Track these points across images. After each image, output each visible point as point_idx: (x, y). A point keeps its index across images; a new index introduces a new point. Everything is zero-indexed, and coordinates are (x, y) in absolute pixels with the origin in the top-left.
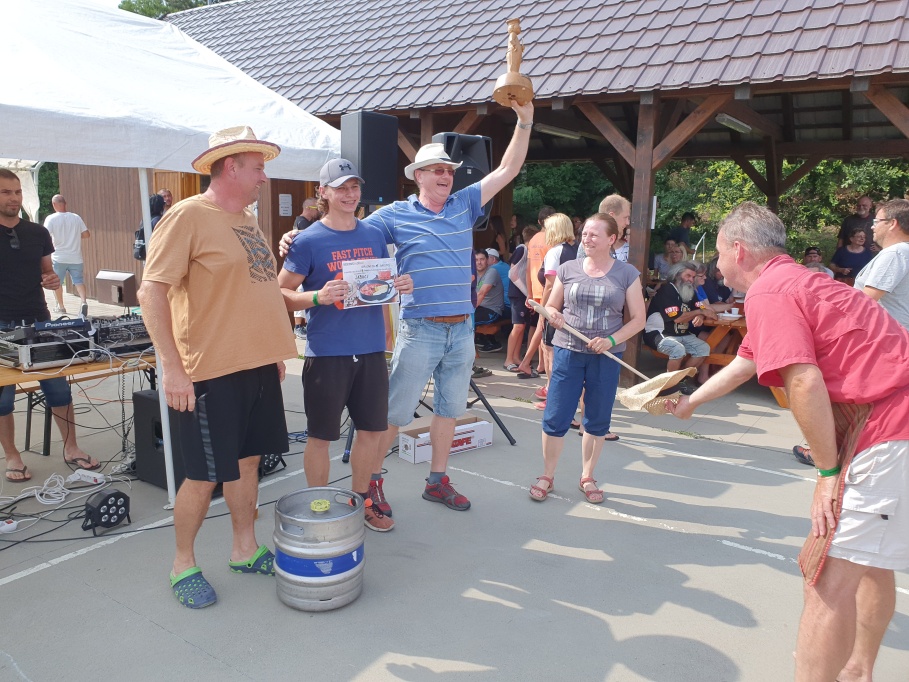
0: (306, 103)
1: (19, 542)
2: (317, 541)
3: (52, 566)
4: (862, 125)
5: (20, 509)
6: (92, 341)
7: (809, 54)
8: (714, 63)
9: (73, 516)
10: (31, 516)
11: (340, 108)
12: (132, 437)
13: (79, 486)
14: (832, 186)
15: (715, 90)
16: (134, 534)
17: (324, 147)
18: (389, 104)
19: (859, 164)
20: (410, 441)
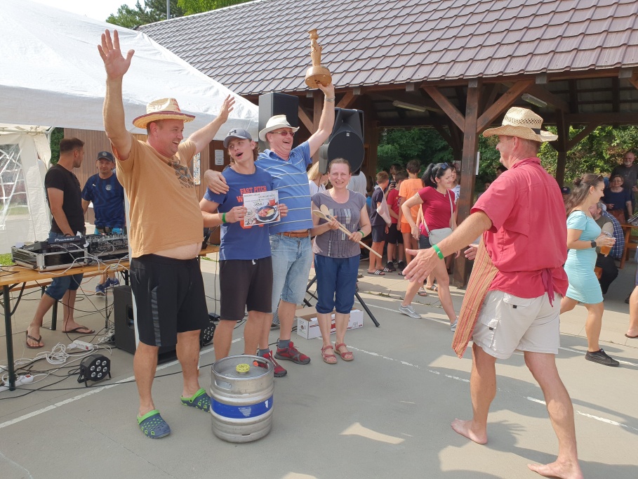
0: (234, 86)
1: (34, 390)
2: (240, 393)
3: (57, 407)
4: (626, 101)
5: (35, 367)
6: (86, 252)
7: (589, 52)
8: (520, 58)
9: (72, 373)
10: (43, 372)
11: (257, 90)
12: (112, 318)
13: (76, 351)
14: (605, 145)
15: (521, 77)
16: (113, 386)
17: (247, 118)
18: (291, 87)
19: (625, 129)
20: (305, 323)
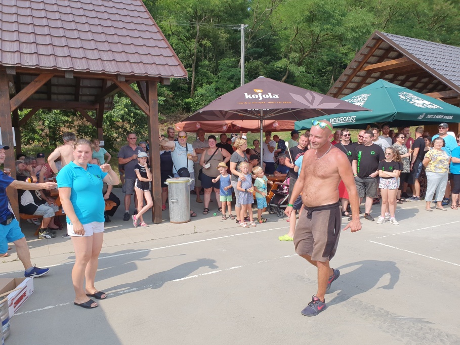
4: (55, 94)
8: (46, 57)
15: (54, 71)
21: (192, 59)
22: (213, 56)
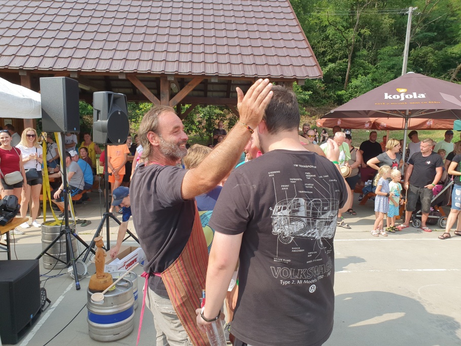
4: (211, 91)
8: (198, 64)
15: (203, 76)
21: (349, 50)
22: (373, 44)
